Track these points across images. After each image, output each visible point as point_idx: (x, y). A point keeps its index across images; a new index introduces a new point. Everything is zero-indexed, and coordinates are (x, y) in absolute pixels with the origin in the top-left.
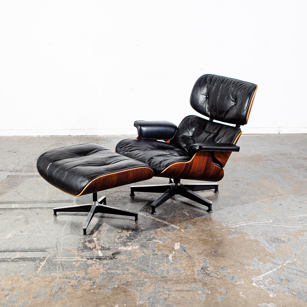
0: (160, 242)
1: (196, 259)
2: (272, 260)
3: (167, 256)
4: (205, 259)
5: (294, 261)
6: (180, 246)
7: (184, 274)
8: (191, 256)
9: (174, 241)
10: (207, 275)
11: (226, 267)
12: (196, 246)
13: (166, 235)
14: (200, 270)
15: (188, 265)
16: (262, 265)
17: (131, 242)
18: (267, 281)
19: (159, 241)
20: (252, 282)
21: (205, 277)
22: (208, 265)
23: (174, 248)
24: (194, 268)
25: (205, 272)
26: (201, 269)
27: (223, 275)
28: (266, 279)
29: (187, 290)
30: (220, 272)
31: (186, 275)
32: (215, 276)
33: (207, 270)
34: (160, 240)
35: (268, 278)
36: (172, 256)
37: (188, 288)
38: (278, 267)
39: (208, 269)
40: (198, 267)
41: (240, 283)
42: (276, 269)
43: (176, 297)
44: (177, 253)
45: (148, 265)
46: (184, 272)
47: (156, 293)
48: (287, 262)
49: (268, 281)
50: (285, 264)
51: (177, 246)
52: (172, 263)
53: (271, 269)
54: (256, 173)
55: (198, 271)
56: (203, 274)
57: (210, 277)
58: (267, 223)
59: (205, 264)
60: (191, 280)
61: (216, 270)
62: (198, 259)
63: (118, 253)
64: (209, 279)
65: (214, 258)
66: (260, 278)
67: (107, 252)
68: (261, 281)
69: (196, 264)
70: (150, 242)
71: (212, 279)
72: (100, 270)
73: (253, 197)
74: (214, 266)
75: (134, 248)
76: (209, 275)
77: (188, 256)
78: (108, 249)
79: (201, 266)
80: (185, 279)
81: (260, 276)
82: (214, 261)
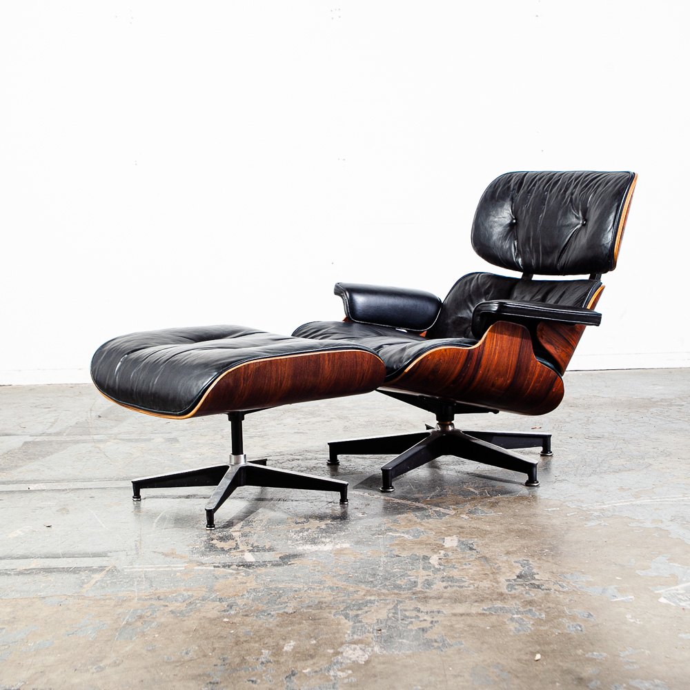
0: (406, 536)
1: (503, 562)
3: (426, 558)
4: (525, 562)
6: (459, 541)
7: (472, 586)
8: (488, 556)
9: (442, 534)
10: (536, 588)
11: (584, 574)
12: (501, 542)
13: (422, 525)
14: (514, 580)
15: (483, 572)
16: (680, 569)
17: (329, 537)
19: (402, 535)
20: (659, 596)
21: (530, 590)
22: (535, 571)
23: (444, 544)
24: (498, 576)
25: (527, 583)
26: (516, 577)
27: (577, 586)
29: (480, 614)
30: (569, 582)
31: (477, 588)
32: (555, 588)
33: (534, 579)
34: (408, 532)
36: (438, 558)
37: (484, 610)
39: (537, 577)
40: (508, 575)
41: (623, 599)
43: (451, 626)
44: (450, 554)
45: (374, 574)
46: (472, 584)
47: (398, 620)
51: (451, 542)
52: (439, 570)
54: (643, 424)
55: (509, 580)
56: (522, 585)
57: (543, 590)
58: (683, 500)
59: (528, 568)
60: (490, 597)
61: (558, 579)
62: (507, 561)
63: (295, 556)
64: (541, 593)
65: (550, 559)
66: (677, 590)
67: (267, 554)
68: (682, 594)
69: (503, 570)
70: (379, 536)
71: (547, 594)
72: (248, 584)
73: (641, 461)
74: (553, 573)
75: (338, 547)
76: (539, 587)
77: (482, 557)
78: (270, 549)
79: (517, 572)
80: (474, 594)
81: (677, 587)
82: (550, 564)
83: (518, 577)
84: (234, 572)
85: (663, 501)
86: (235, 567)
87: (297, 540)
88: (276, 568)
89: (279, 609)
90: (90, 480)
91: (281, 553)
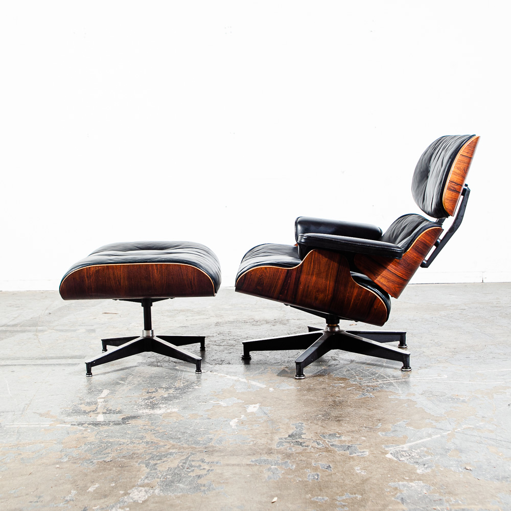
0: (222, 404)
1: (283, 424)
2: (434, 423)
3: (229, 420)
4: (300, 424)
5: (478, 425)
6: (260, 408)
7: (252, 443)
8: (275, 419)
9: (249, 403)
10: (298, 445)
11: (339, 434)
12: (290, 409)
13: (238, 395)
14: (285, 438)
15: (265, 432)
16: (412, 431)
17: (166, 403)
18: (416, 451)
19: (220, 402)
20: (386, 453)
21: (293, 446)
22: (304, 432)
23: (247, 410)
24: (275, 435)
25: (293, 441)
26: (287, 436)
27: (330, 444)
28: (414, 449)
29: (247, 465)
30: (325, 441)
31: (255, 444)
32: (313, 445)
33: (300, 438)
34: (224, 401)
35: (419, 447)
36: (237, 421)
37: (252, 461)
38: (444, 434)
39: (303, 436)
40: (283, 434)
41: (360, 454)
42: (439, 436)
43: (221, 474)
44: (248, 417)
45: (184, 432)
46: (253, 441)
47: (184, 468)
48: (464, 426)
49: (419, 451)
50: (459, 429)
51: (253, 409)
52: (234, 429)
53: (430, 435)
54: (431, 323)
55: (282, 439)
56: (289, 442)
57: (303, 446)
58: (436, 379)
59: (300, 429)
60: (261, 452)
61: (318, 438)
62: (287, 423)
63: (134, 417)
64: (300, 449)
65: (319, 423)
66: (403, 448)
67: (114, 415)
68: (405, 451)
69: (281, 430)
70: (203, 403)
71: (305, 449)
72: (88, 439)
73: (418, 350)
74: (317, 433)
75: (169, 411)
76: (301, 444)
77: (270, 420)
78: (119, 412)
79: (290, 432)
80: (251, 449)
81: (404, 446)
82: (317, 426)
83: (289, 436)
84: (84, 429)
85: (421, 380)
86: (86, 425)
87: (141, 406)
88: (115, 426)
89: (101, 458)
90: (18, 359)
91: (125, 415)
